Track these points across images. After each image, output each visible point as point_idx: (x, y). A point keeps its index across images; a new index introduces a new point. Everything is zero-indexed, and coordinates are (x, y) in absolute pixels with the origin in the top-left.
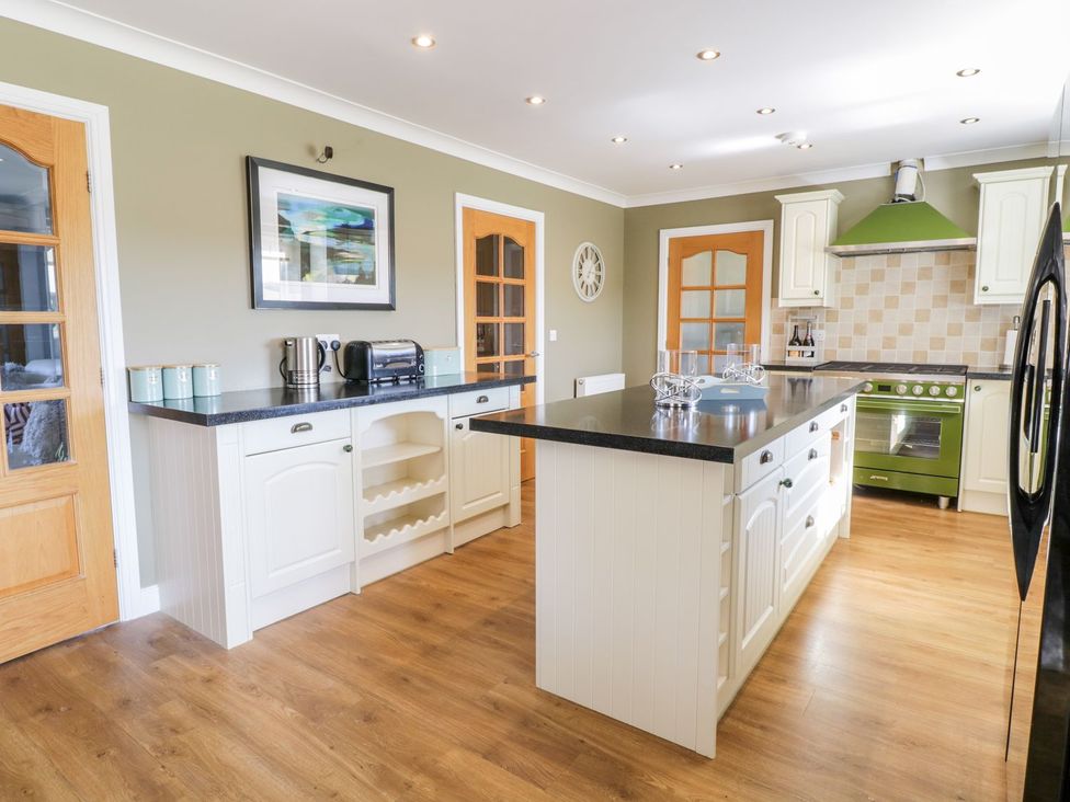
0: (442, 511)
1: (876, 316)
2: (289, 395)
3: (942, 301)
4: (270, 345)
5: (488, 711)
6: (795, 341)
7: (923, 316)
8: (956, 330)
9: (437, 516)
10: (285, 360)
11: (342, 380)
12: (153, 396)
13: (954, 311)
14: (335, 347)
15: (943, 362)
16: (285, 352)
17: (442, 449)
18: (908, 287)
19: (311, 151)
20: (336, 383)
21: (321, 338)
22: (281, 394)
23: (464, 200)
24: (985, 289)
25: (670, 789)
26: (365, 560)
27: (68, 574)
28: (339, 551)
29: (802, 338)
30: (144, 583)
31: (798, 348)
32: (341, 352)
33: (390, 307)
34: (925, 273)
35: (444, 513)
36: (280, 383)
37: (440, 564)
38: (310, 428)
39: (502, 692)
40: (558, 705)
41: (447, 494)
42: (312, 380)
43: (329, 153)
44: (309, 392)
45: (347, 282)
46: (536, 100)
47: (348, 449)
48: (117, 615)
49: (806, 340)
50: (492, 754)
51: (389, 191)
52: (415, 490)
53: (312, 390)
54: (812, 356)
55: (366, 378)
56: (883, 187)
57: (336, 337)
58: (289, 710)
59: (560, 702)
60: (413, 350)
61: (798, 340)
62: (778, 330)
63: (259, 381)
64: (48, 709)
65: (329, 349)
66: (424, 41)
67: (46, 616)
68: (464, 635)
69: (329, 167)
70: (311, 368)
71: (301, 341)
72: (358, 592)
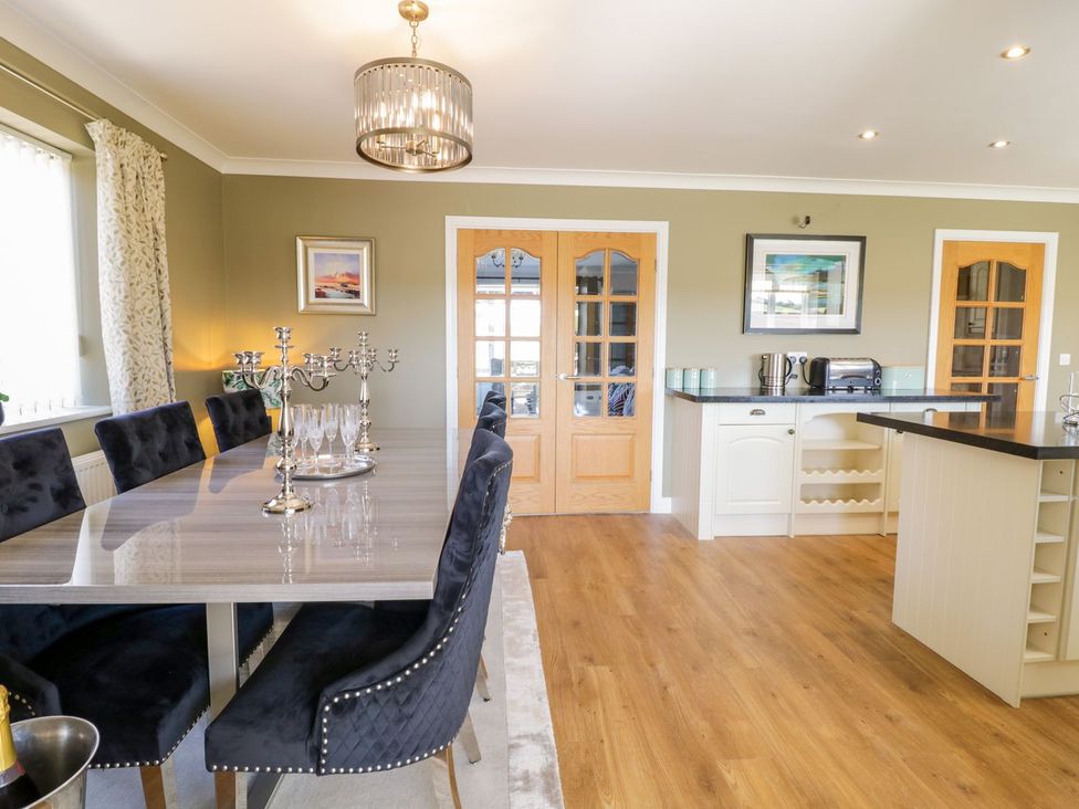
0: (878, 497)
2: (763, 391)
4: (753, 358)
5: (843, 619)
9: (871, 501)
10: (762, 369)
11: (807, 386)
12: (677, 386)
14: (803, 362)
16: (763, 363)
17: (880, 449)
19: (795, 221)
20: (802, 389)
21: (790, 355)
22: (758, 392)
23: (942, 235)
25: (954, 701)
26: (799, 516)
27: (629, 477)
28: (779, 503)
30: (664, 495)
32: (808, 365)
33: (855, 332)
35: (877, 501)
36: (758, 384)
37: (868, 539)
38: (764, 413)
39: (862, 615)
40: (902, 636)
41: (883, 486)
42: (779, 384)
43: (808, 221)
44: (777, 391)
45: (819, 313)
46: (1000, 144)
47: (791, 432)
48: (649, 509)
50: (830, 636)
51: (862, 239)
52: (849, 475)
53: (779, 390)
55: (824, 386)
57: (805, 354)
58: (718, 574)
59: (904, 634)
60: (870, 366)
63: (744, 382)
64: (610, 536)
65: (798, 362)
66: (869, 135)
67: (615, 496)
68: (857, 581)
69: (809, 230)
70: (779, 375)
71: (775, 356)
72: (792, 537)
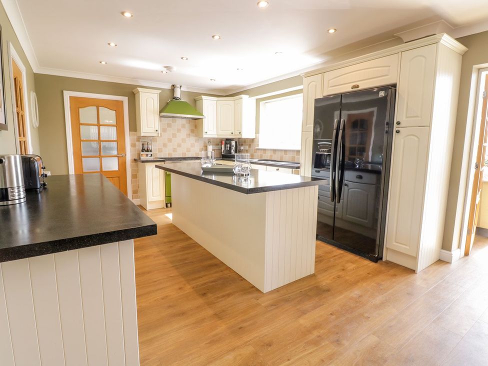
1: (170, 140)
3: (189, 136)
6: (143, 150)
7: (184, 140)
8: (193, 145)
13: (192, 140)
15: (190, 156)
18: (179, 130)
24: (206, 133)
29: (146, 149)
31: (145, 153)
34: (183, 126)
44: (20, 206)
49: (148, 150)
53: (23, 204)
54: (151, 156)
56: (168, 94)
61: (144, 150)
62: (133, 145)
71: (9, 158)
